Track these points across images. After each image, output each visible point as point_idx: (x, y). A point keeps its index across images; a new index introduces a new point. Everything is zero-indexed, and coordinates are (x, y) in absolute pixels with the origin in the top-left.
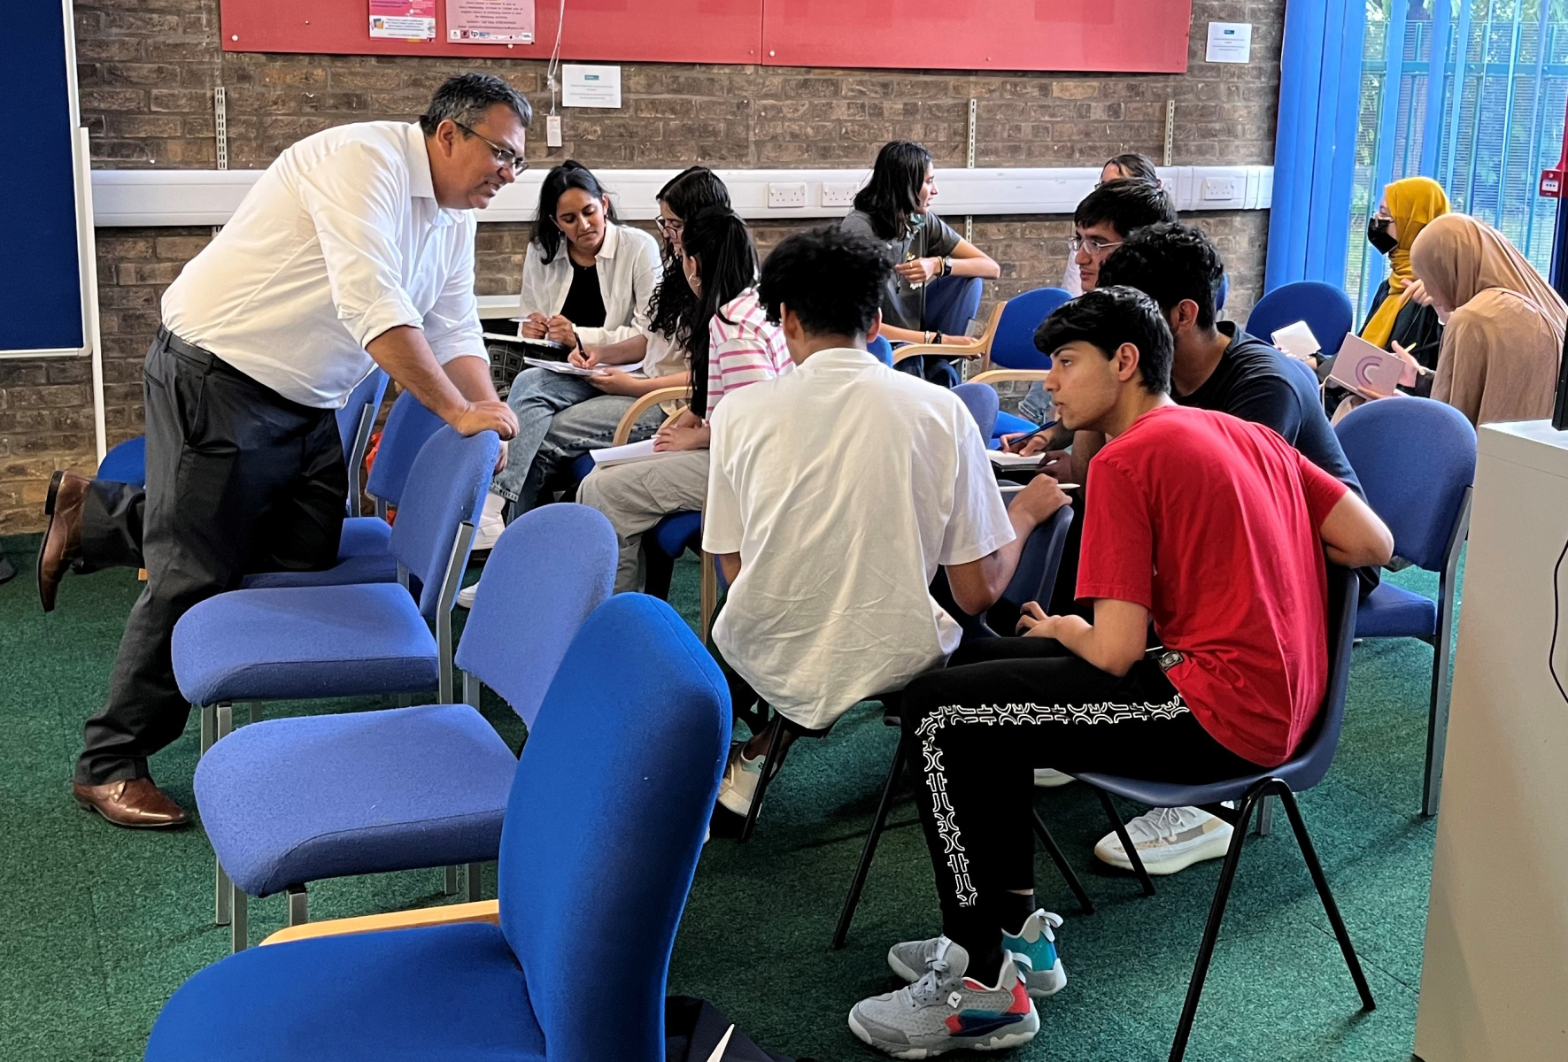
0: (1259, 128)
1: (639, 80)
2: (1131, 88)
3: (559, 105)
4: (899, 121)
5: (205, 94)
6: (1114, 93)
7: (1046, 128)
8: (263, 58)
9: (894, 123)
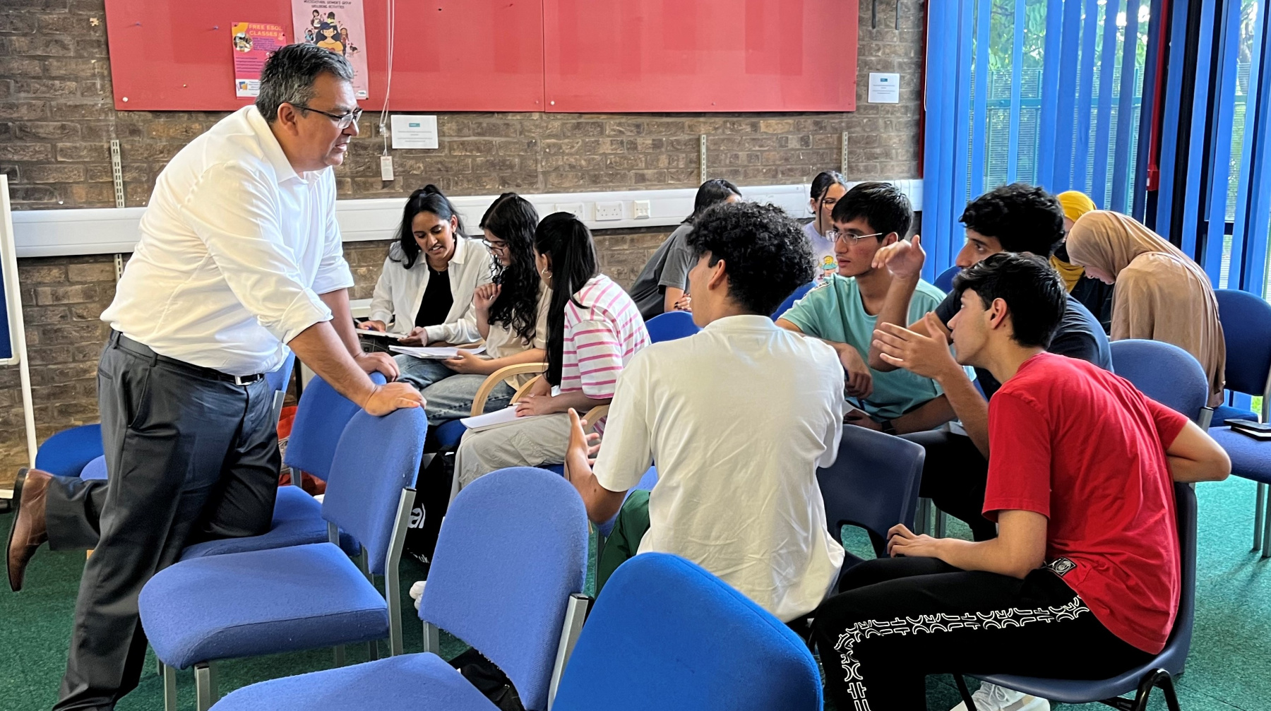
0: (907, 151)
1: (451, 125)
2: (816, 123)
3: (390, 147)
4: (649, 154)
5: (103, 146)
6: (805, 127)
7: (757, 156)
8: (150, 116)
9: (646, 154)
